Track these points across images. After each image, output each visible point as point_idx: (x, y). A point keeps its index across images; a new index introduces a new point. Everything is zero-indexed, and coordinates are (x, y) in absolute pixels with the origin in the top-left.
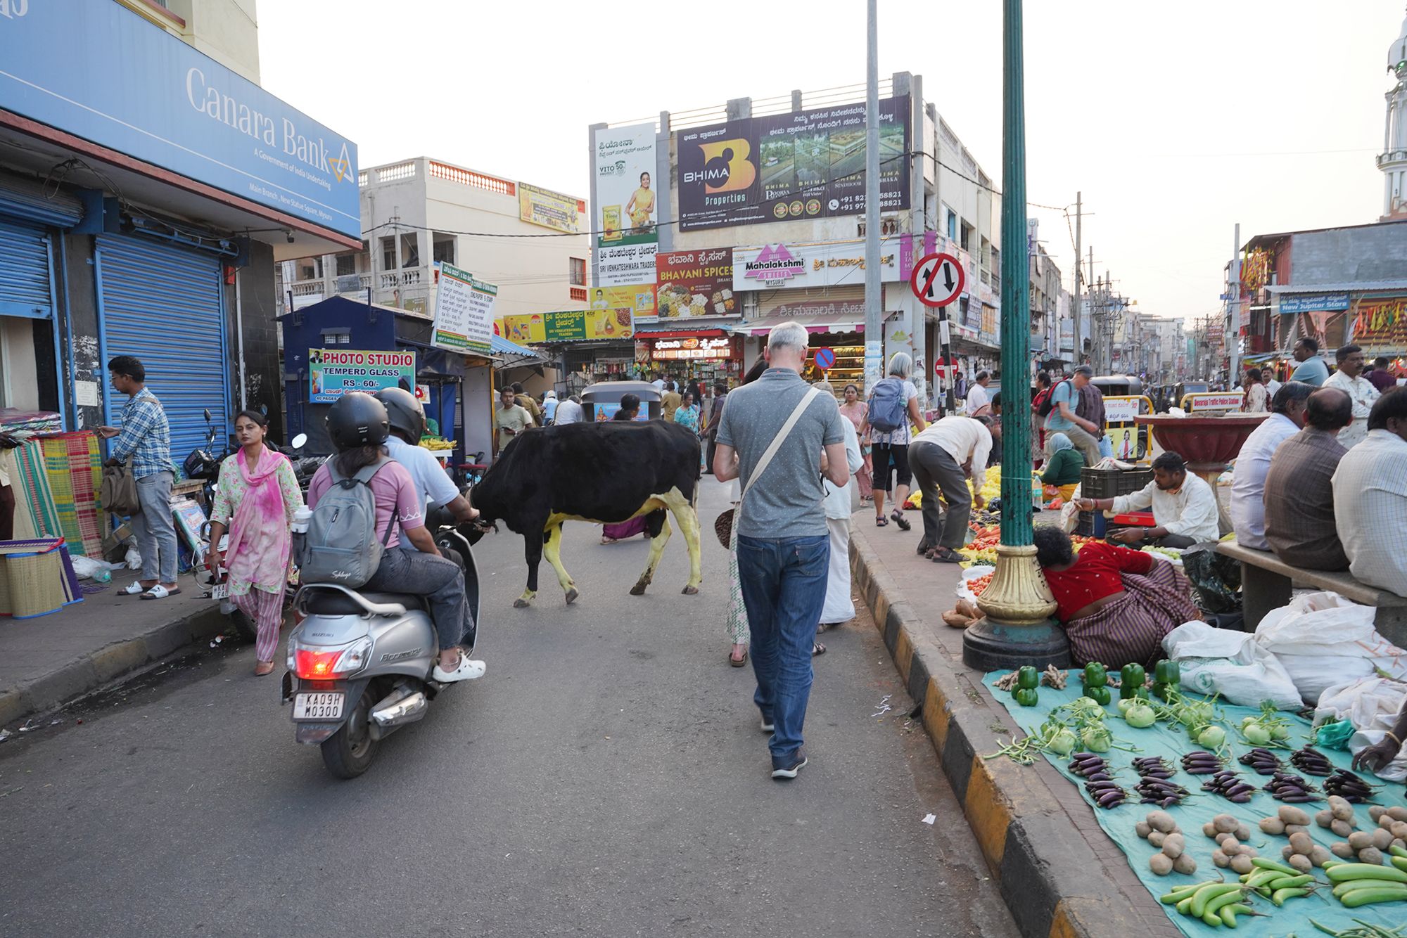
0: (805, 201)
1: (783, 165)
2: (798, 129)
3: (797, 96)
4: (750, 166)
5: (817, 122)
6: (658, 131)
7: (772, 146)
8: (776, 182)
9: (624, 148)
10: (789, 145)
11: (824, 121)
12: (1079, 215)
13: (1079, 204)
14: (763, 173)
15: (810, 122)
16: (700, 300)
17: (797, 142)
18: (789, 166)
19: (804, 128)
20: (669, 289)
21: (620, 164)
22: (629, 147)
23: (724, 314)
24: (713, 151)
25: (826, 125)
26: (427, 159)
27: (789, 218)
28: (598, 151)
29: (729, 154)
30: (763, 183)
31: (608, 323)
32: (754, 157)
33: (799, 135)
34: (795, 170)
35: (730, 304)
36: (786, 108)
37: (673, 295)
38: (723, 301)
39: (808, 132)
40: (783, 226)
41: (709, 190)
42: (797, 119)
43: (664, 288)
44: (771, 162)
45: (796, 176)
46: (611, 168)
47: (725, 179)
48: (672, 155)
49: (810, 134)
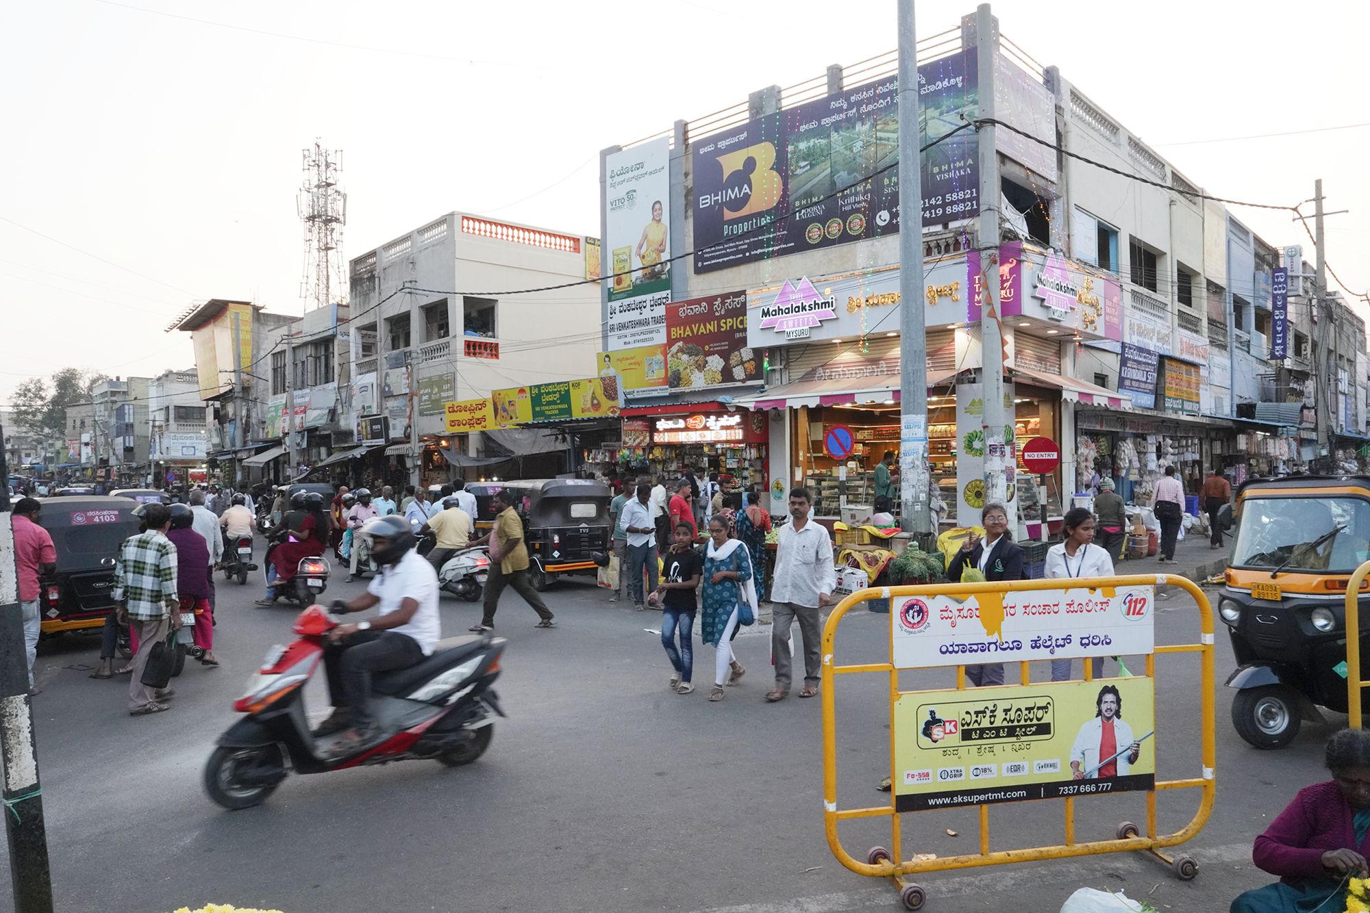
0: (844, 216)
1: (817, 169)
2: (836, 118)
3: (835, 74)
4: (776, 178)
5: (859, 104)
6: (672, 147)
7: (803, 146)
8: (808, 195)
9: (636, 173)
10: (823, 141)
11: (870, 101)
12: (1319, 215)
13: (1319, 199)
14: (792, 184)
15: (850, 107)
16: (716, 362)
17: (834, 136)
18: (823, 171)
19: (843, 116)
20: (681, 350)
21: (630, 194)
22: (641, 171)
23: (743, 381)
24: (732, 163)
25: (870, 107)
26: (459, 213)
27: (825, 242)
28: (609, 181)
29: (750, 164)
30: (791, 199)
31: (594, 398)
32: (781, 166)
33: (837, 127)
34: (832, 174)
35: (751, 366)
36: (820, 91)
37: (685, 357)
38: (742, 363)
39: (848, 120)
40: (818, 254)
41: (728, 215)
42: (834, 105)
43: (675, 348)
44: (801, 169)
45: (833, 183)
46: (621, 200)
47: (747, 197)
48: (686, 175)
49: (850, 123)
